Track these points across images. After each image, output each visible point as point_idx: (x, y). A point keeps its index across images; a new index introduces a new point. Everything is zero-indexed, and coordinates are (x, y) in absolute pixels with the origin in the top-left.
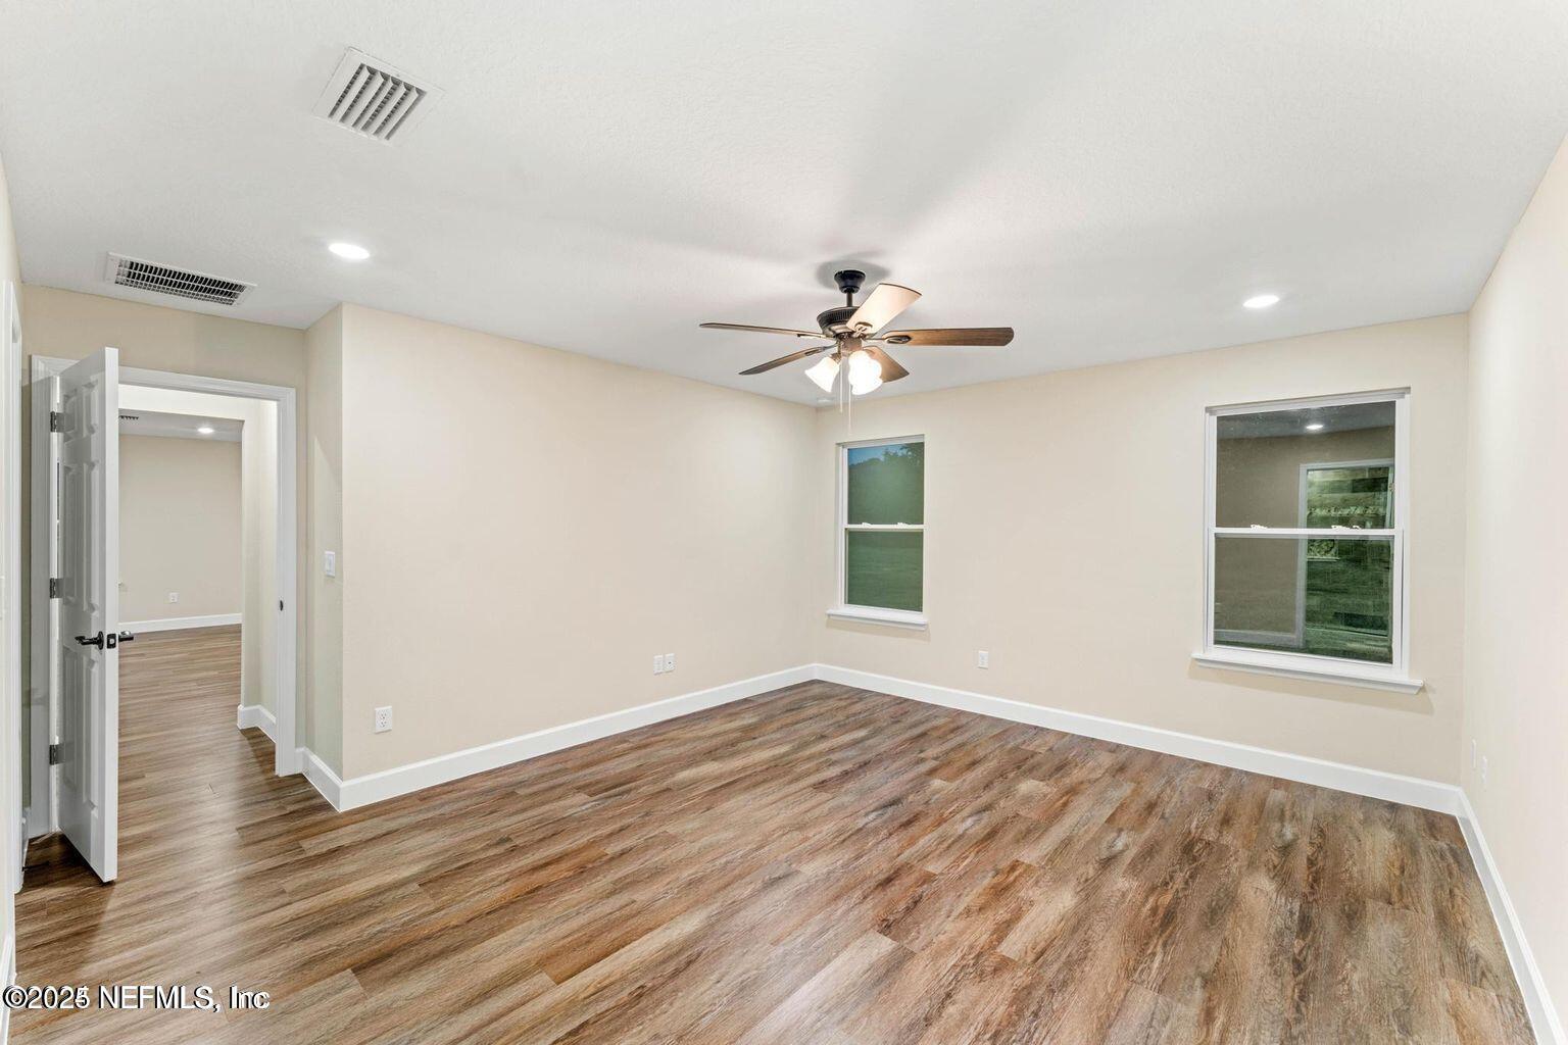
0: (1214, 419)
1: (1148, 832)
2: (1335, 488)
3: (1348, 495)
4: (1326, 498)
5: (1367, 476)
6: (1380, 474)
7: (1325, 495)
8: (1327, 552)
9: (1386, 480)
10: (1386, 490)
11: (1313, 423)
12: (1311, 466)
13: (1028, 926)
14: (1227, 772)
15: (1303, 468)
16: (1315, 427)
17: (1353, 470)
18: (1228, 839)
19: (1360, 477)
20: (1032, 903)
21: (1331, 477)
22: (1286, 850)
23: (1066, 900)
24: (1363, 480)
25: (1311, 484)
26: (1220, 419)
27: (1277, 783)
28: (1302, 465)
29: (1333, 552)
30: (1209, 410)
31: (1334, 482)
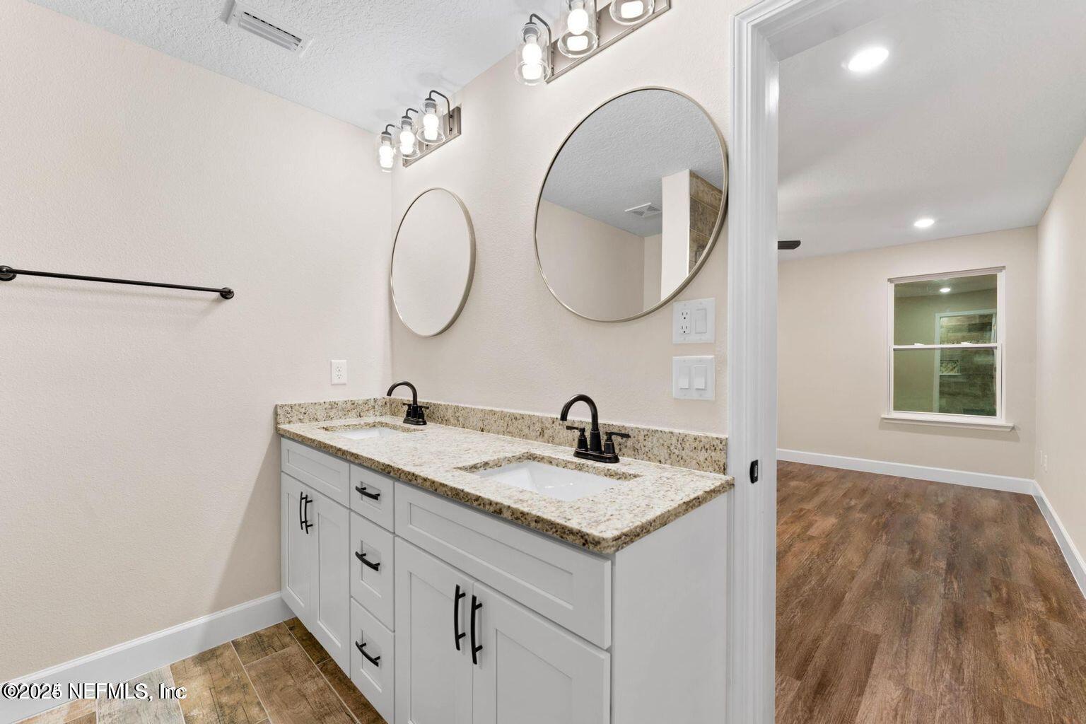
0: (893, 285)
1: (866, 500)
2: (957, 329)
3: (965, 334)
4: (950, 336)
5: (977, 321)
6: (986, 320)
7: (949, 334)
8: (952, 370)
9: (990, 324)
10: (991, 330)
11: (945, 287)
12: (943, 315)
13: (818, 527)
14: (903, 479)
15: (938, 316)
16: (945, 290)
17: (969, 317)
18: (908, 502)
19: (973, 322)
20: (816, 521)
21: (954, 322)
22: (941, 505)
23: (832, 521)
24: (975, 324)
25: (942, 327)
26: (896, 286)
27: (931, 483)
28: (936, 314)
29: (956, 369)
30: (890, 280)
31: (955, 325)
